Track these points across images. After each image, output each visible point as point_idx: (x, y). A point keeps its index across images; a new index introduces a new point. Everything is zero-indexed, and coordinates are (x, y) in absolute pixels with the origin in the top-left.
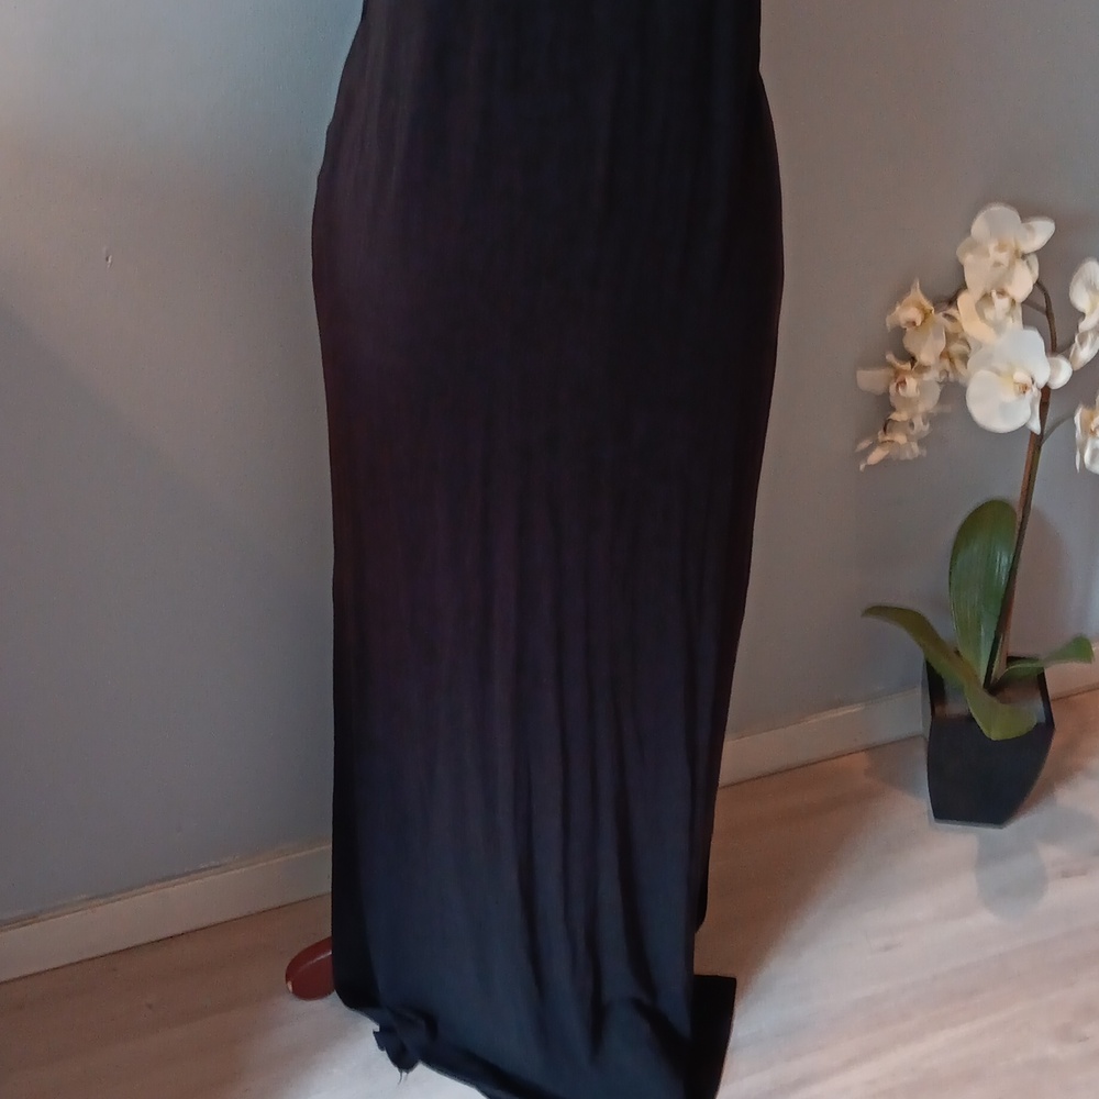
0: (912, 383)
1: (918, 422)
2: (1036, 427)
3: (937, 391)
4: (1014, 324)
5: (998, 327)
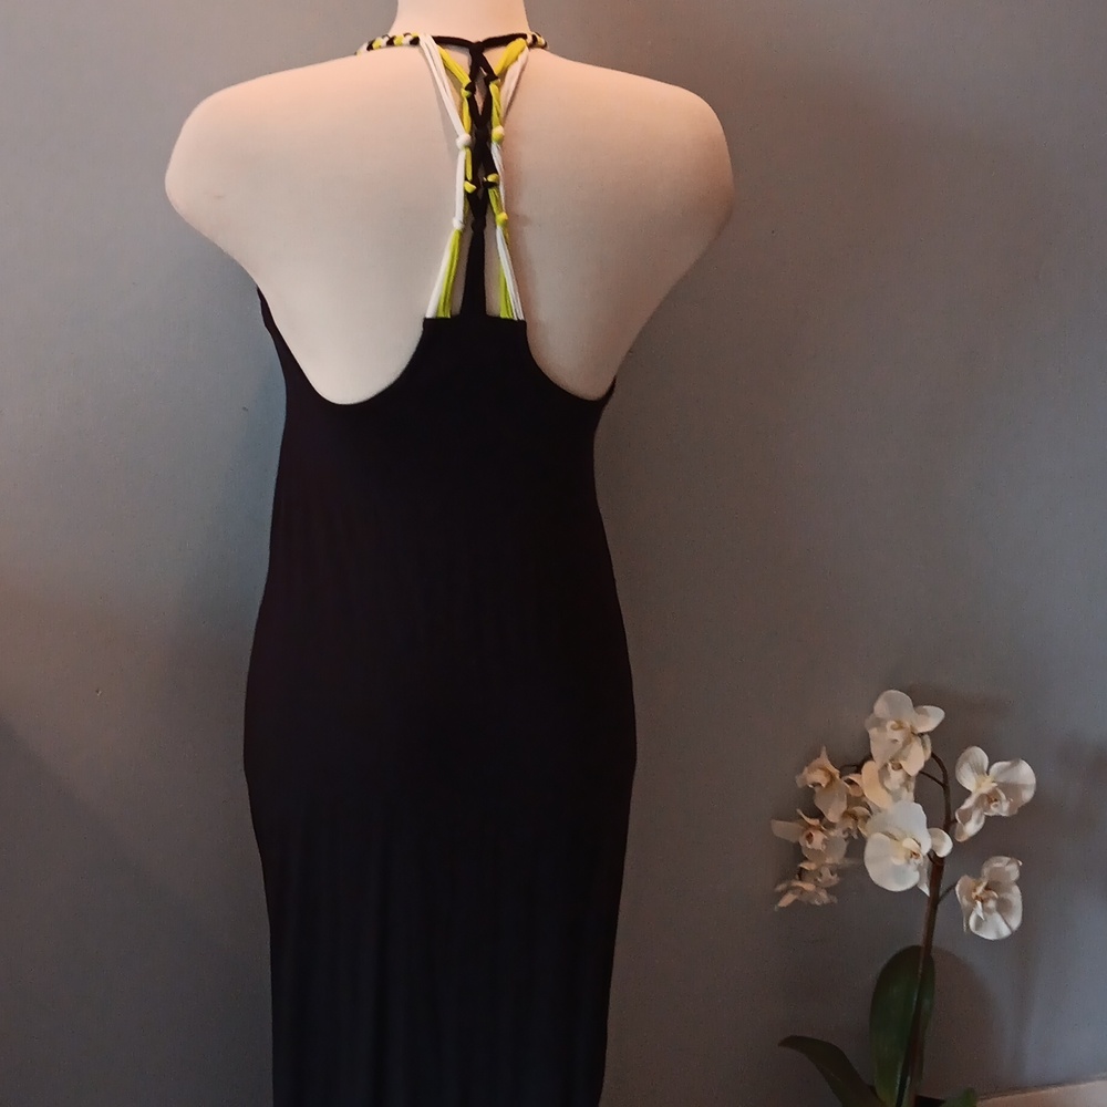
0: (818, 837)
1: (826, 872)
2: (926, 890)
3: (845, 844)
4: (908, 795)
5: (896, 797)
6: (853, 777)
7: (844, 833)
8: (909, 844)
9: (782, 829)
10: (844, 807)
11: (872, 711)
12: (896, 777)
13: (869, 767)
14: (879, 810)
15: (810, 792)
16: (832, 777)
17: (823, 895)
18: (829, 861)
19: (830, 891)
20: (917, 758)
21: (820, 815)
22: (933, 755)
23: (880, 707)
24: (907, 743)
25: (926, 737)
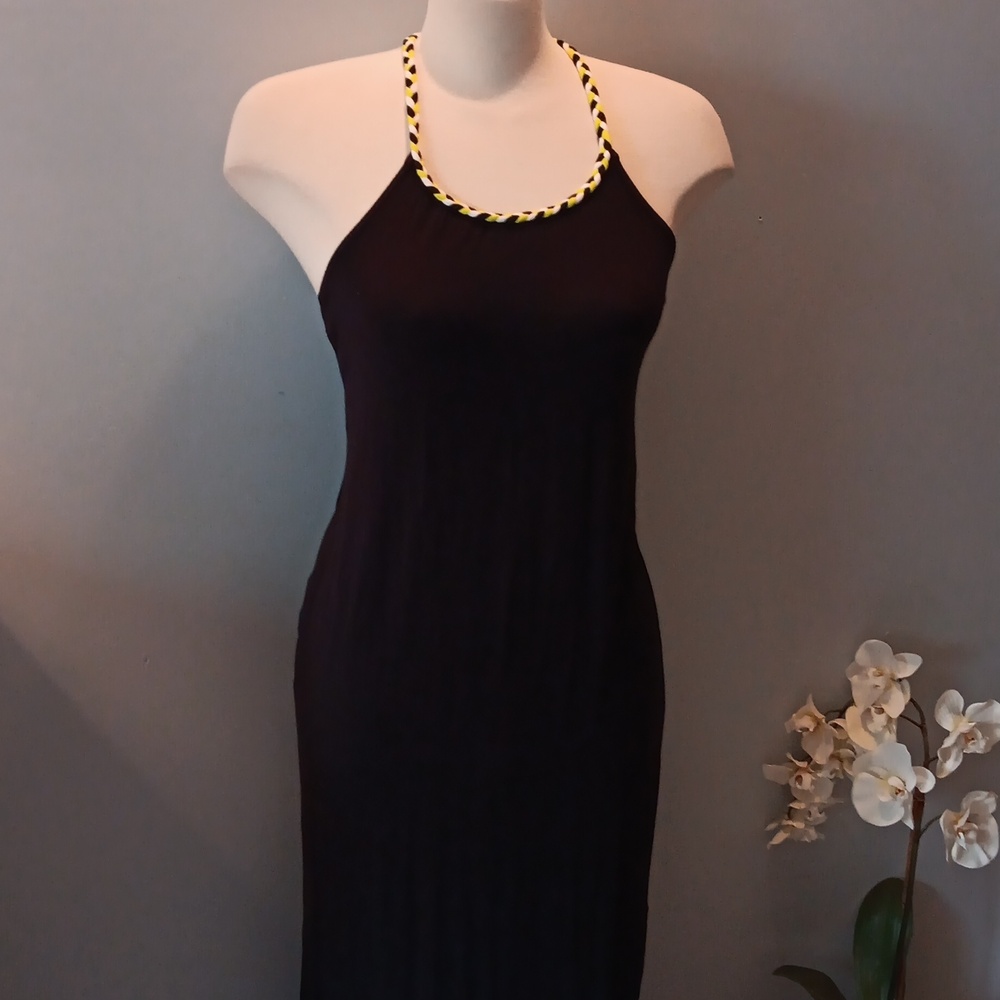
0: (807, 778)
1: (814, 810)
2: (910, 824)
3: (831, 785)
4: (890, 737)
5: (878, 737)
6: (839, 722)
7: (831, 774)
8: (894, 782)
9: (772, 771)
10: (831, 750)
11: (853, 659)
12: (879, 720)
13: (851, 712)
14: (864, 752)
15: (797, 737)
16: (818, 723)
17: (813, 833)
18: (817, 800)
19: (819, 828)
20: (897, 703)
21: (808, 758)
22: (911, 700)
23: (861, 655)
24: (888, 688)
25: (906, 684)
